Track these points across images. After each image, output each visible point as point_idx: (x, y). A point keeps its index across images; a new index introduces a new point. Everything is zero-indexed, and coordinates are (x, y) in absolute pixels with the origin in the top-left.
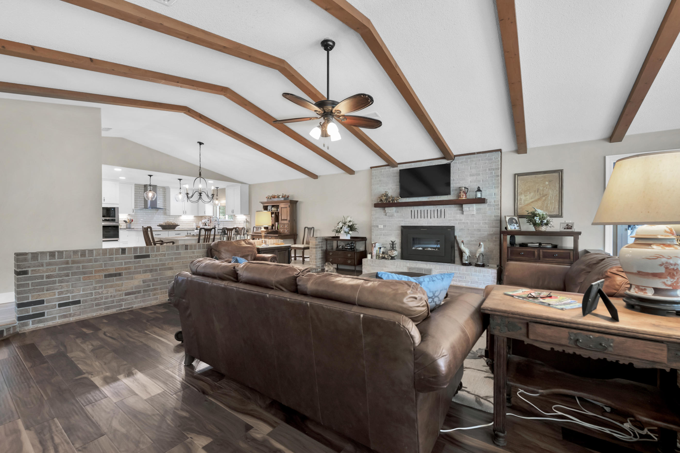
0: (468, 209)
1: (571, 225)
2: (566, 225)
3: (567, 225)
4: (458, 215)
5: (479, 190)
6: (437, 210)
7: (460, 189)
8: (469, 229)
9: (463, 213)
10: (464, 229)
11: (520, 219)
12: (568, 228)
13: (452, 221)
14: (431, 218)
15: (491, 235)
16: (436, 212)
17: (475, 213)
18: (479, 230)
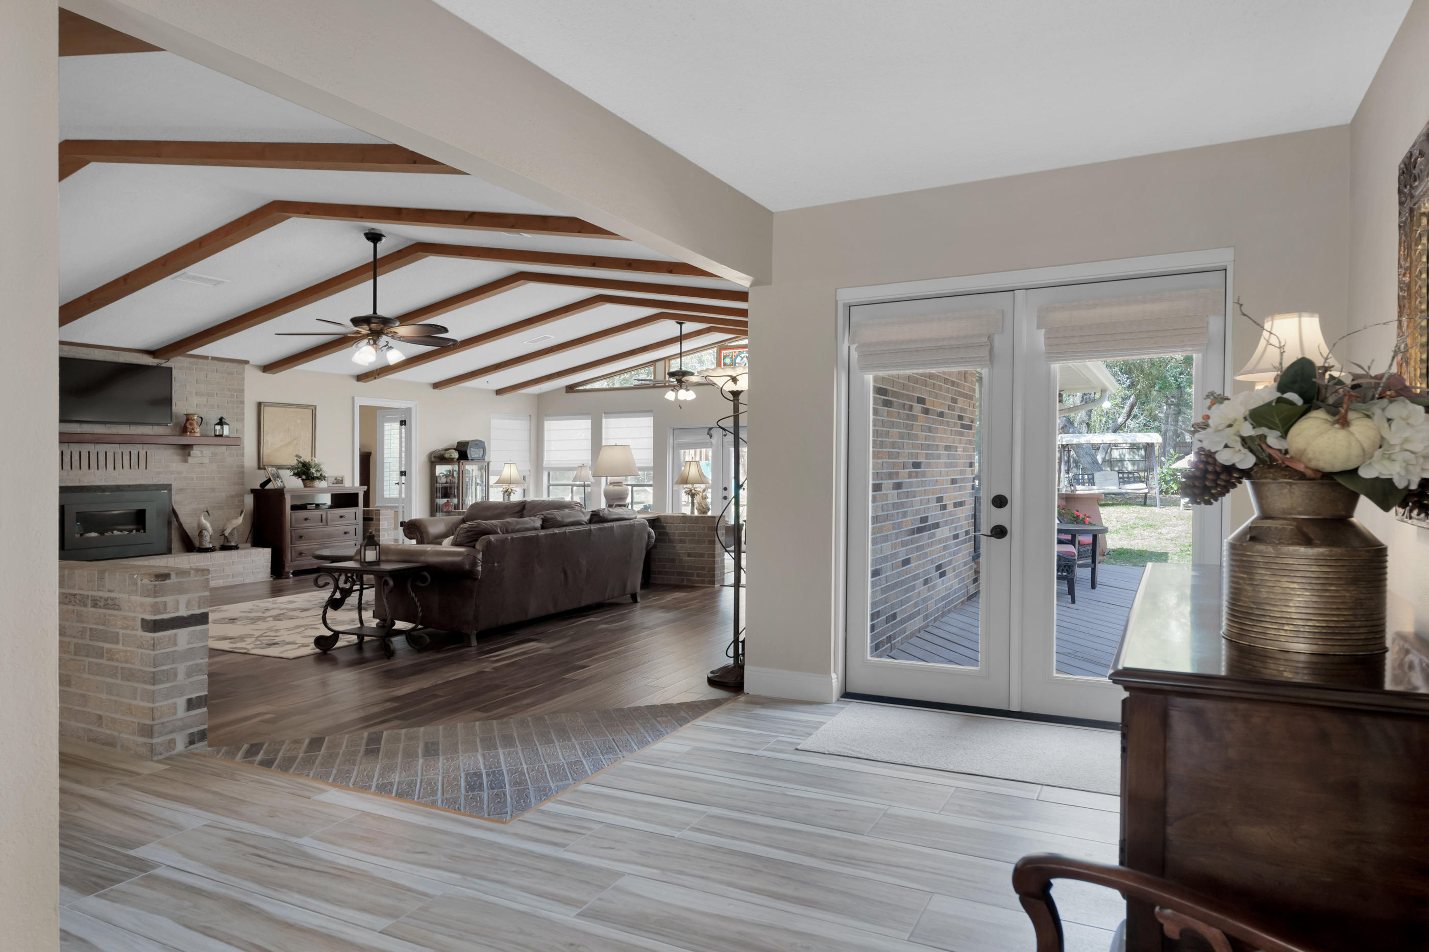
0: (199, 453)
1: (341, 479)
2: (334, 479)
3: (336, 479)
4: (174, 464)
5: (221, 422)
6: (130, 452)
7: (188, 418)
8: (194, 489)
9: (186, 461)
10: (186, 489)
11: (279, 470)
12: (337, 483)
13: (161, 476)
14: (114, 469)
15: (232, 497)
16: (126, 458)
17: (206, 460)
18: (213, 490)
